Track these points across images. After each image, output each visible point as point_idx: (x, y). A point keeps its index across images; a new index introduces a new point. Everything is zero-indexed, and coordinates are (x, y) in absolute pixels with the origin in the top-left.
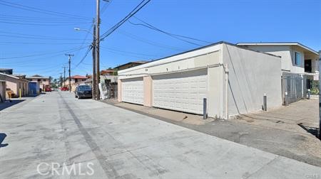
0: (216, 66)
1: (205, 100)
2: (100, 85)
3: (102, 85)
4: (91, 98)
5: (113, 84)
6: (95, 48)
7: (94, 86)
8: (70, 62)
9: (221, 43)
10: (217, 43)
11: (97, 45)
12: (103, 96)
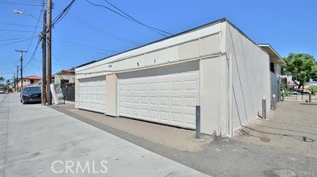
0: (215, 56)
1: (198, 108)
2: (52, 86)
3: (55, 86)
4: (40, 102)
5: (71, 84)
6: (46, 39)
7: (44, 87)
8: (22, 60)
9: (223, 20)
10: (216, 22)
11: (48, 35)
12: (55, 101)
